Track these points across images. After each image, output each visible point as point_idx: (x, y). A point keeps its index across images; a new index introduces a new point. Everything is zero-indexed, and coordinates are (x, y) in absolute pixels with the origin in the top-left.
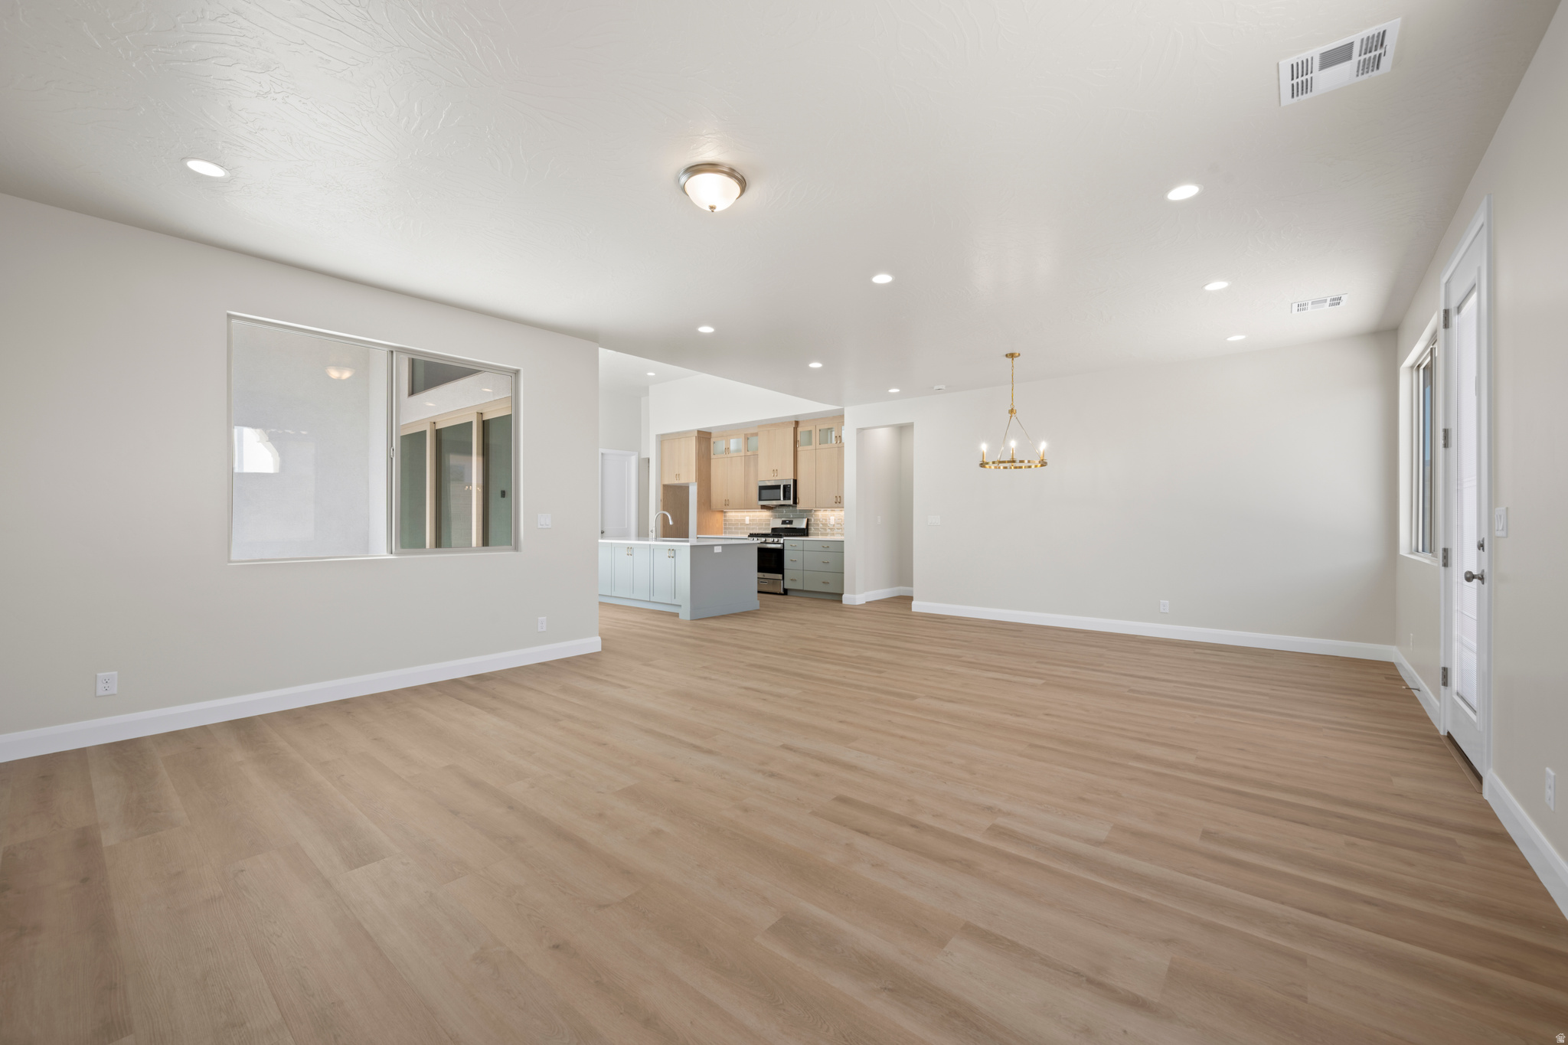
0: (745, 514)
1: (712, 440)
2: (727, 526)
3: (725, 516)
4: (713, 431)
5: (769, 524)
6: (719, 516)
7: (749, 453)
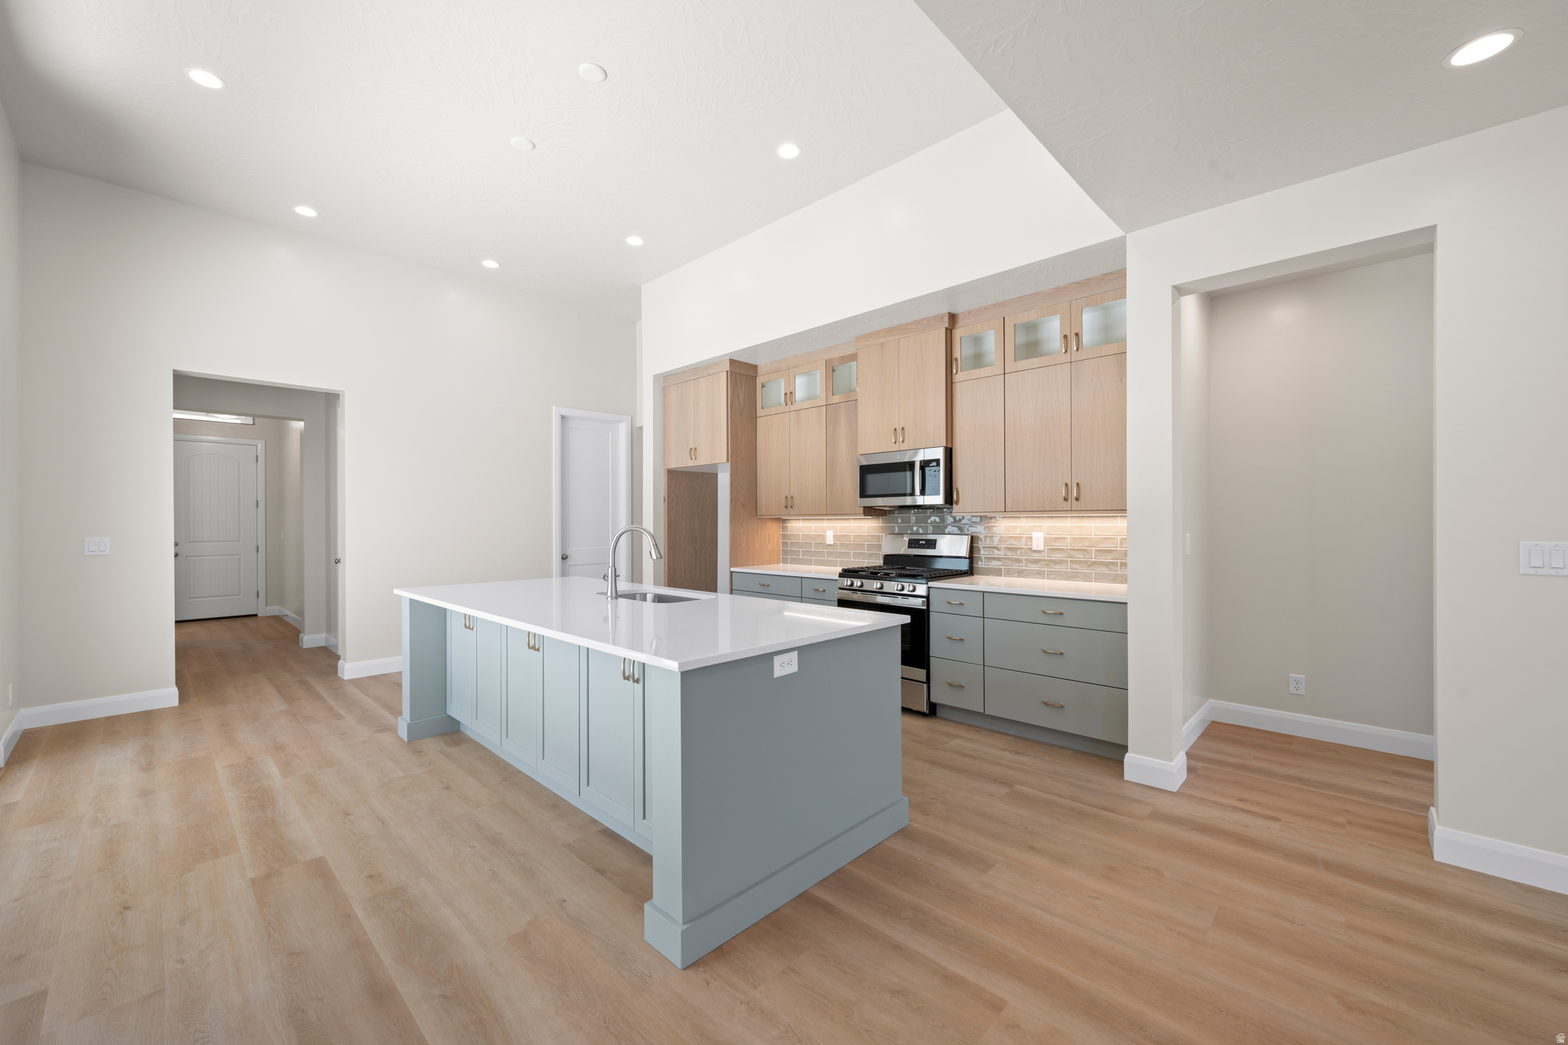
0: (825, 524)
1: (760, 380)
2: (789, 551)
3: (784, 529)
4: (762, 362)
5: (879, 547)
6: (773, 529)
7: (836, 399)
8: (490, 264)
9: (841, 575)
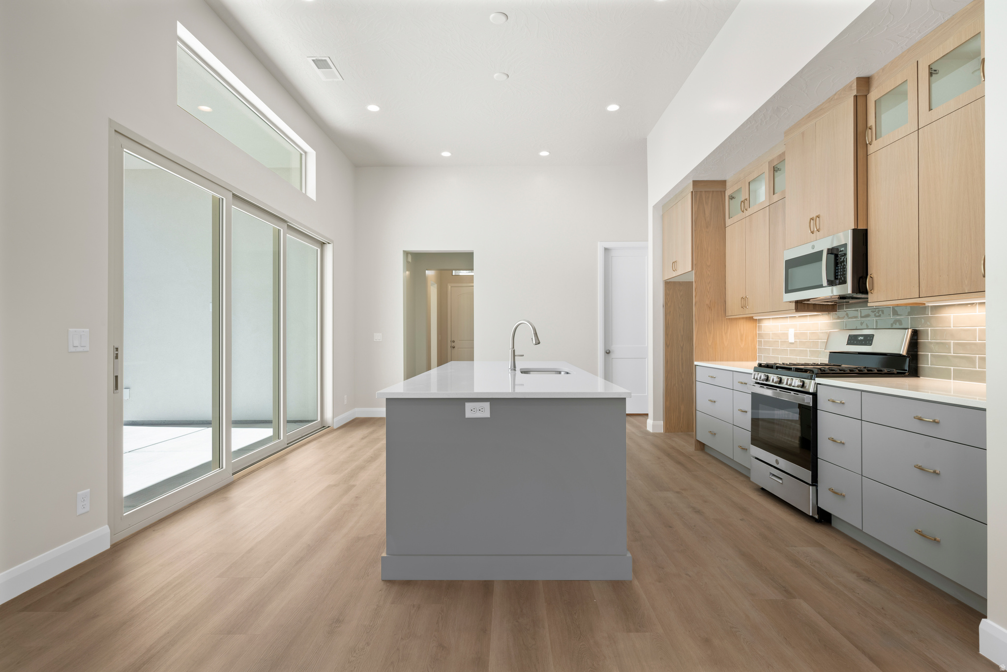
0: (789, 322)
1: (727, 193)
4: (728, 177)
7: (776, 197)
8: (544, 154)
9: (756, 370)
